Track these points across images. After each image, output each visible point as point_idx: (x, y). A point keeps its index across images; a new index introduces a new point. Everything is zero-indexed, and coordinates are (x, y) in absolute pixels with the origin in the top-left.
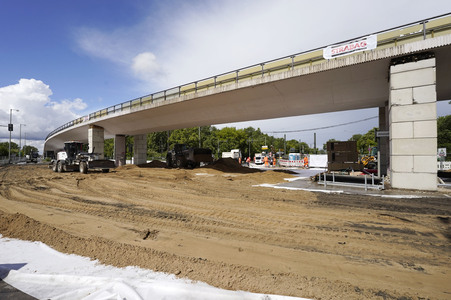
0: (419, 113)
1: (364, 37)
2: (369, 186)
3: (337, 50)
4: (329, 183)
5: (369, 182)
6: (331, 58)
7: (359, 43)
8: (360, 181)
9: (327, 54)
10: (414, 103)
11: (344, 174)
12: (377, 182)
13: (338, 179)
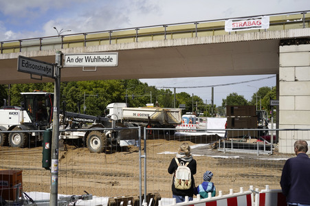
0: (299, 89)
1: (259, 17)
2: (261, 152)
3: (237, 25)
4: (227, 150)
5: (261, 148)
6: (232, 31)
7: (256, 21)
8: (252, 147)
9: (229, 26)
10: (296, 80)
11: (243, 141)
12: (268, 148)
13: (236, 146)
